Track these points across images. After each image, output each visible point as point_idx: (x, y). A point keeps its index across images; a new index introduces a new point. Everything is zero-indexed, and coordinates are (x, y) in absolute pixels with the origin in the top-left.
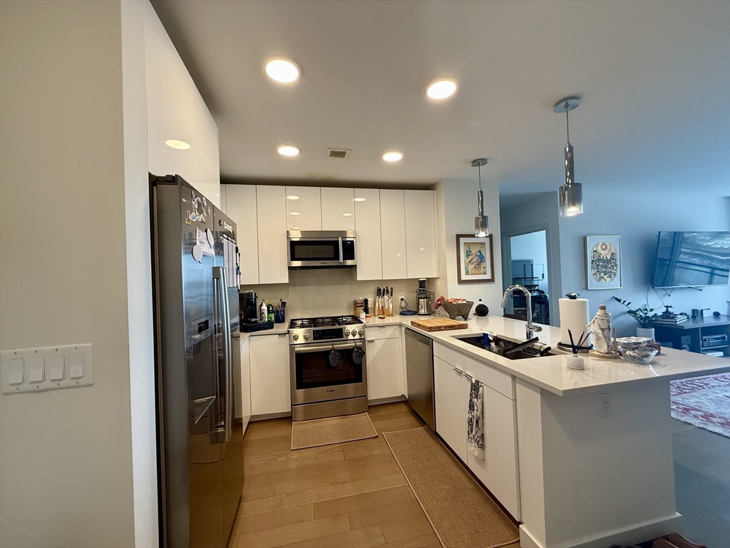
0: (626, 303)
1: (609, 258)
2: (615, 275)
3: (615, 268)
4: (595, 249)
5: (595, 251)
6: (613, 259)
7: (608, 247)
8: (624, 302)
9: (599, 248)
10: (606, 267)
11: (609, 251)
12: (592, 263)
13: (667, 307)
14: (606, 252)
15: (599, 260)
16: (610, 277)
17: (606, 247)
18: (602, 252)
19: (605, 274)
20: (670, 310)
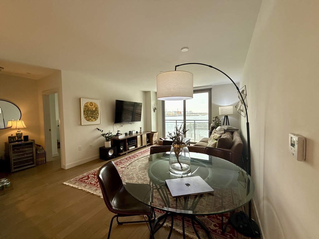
0: (101, 131)
1: (94, 110)
2: (97, 118)
3: (97, 115)
4: (86, 105)
5: (85, 106)
6: (96, 110)
7: (94, 104)
8: (101, 130)
9: (89, 104)
10: (93, 114)
11: (94, 107)
12: (84, 112)
13: (118, 131)
14: (93, 107)
15: (88, 110)
16: (95, 118)
17: (93, 105)
18: (90, 107)
19: (92, 118)
20: (119, 132)
